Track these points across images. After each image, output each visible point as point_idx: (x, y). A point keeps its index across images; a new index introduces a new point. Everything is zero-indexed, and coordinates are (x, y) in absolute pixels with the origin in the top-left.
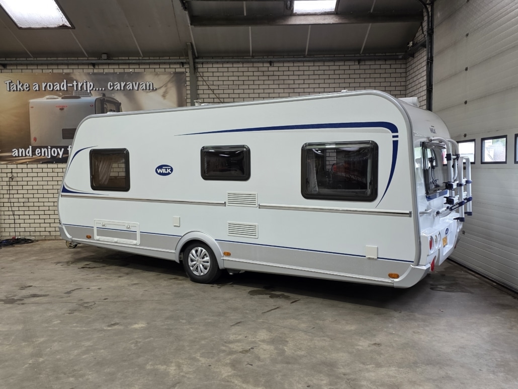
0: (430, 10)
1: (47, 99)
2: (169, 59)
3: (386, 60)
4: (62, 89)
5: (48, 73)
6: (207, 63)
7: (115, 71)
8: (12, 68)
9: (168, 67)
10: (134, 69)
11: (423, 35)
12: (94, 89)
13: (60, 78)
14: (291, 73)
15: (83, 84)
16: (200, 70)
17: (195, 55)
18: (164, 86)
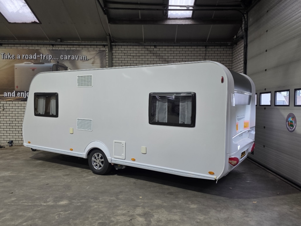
0: (246, 18)
1: (25, 64)
2: (97, 43)
3: (221, 46)
4: (34, 58)
5: (26, 49)
6: (119, 45)
7: (65, 49)
8: (5, 46)
9: (96, 47)
10: (76, 48)
11: (242, 32)
12: (52, 59)
13: (32, 52)
14: (167, 52)
15: (46, 56)
16: (114, 49)
17: (111, 41)
18: (93, 58)
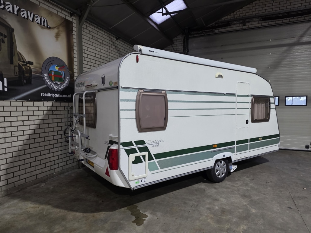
18: (57, 28)
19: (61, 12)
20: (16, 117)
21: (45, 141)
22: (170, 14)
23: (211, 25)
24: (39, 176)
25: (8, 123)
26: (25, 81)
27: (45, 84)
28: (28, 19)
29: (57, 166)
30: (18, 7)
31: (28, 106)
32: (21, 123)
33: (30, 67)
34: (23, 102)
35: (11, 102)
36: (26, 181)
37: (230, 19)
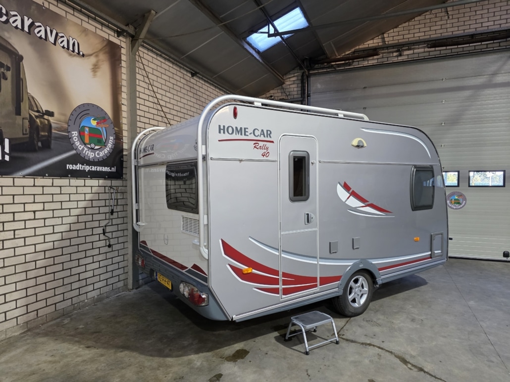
6: (143, 46)
9: (100, 27)
10: (49, 3)
18: (94, 55)
19: (102, 30)
20: (23, 205)
21: (70, 246)
22: (280, 34)
23: (347, 55)
24: (60, 306)
25: (8, 214)
26: (40, 144)
27: (73, 149)
28: (47, 41)
29: (90, 288)
30: (30, 19)
31: (43, 187)
32: (31, 215)
33: (48, 120)
34: (34, 179)
35: (15, 179)
36: (37, 314)
37: (377, 44)
